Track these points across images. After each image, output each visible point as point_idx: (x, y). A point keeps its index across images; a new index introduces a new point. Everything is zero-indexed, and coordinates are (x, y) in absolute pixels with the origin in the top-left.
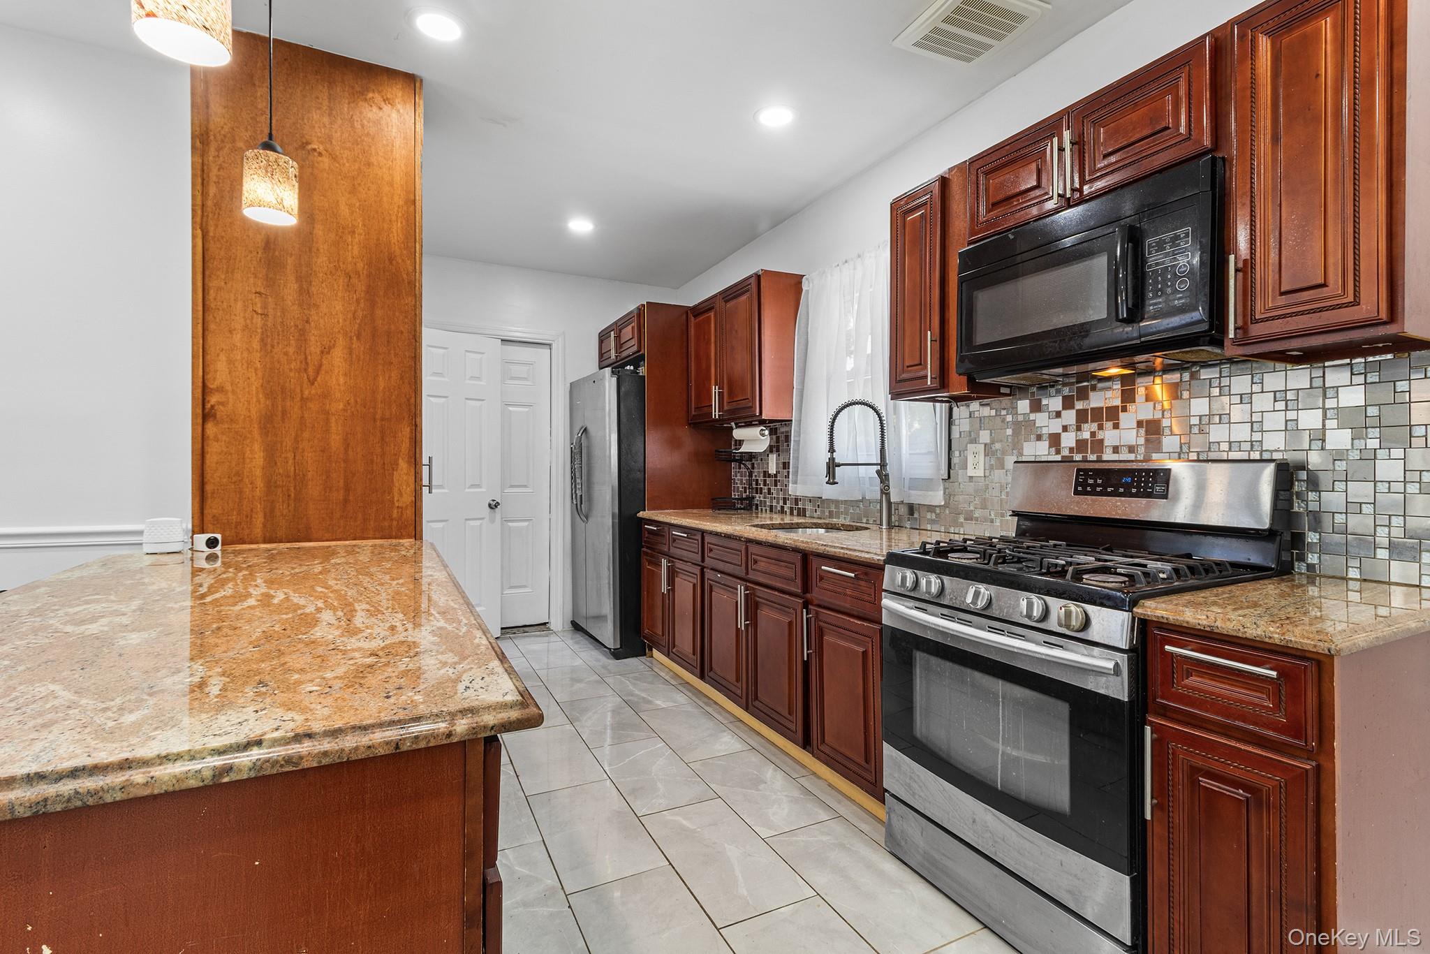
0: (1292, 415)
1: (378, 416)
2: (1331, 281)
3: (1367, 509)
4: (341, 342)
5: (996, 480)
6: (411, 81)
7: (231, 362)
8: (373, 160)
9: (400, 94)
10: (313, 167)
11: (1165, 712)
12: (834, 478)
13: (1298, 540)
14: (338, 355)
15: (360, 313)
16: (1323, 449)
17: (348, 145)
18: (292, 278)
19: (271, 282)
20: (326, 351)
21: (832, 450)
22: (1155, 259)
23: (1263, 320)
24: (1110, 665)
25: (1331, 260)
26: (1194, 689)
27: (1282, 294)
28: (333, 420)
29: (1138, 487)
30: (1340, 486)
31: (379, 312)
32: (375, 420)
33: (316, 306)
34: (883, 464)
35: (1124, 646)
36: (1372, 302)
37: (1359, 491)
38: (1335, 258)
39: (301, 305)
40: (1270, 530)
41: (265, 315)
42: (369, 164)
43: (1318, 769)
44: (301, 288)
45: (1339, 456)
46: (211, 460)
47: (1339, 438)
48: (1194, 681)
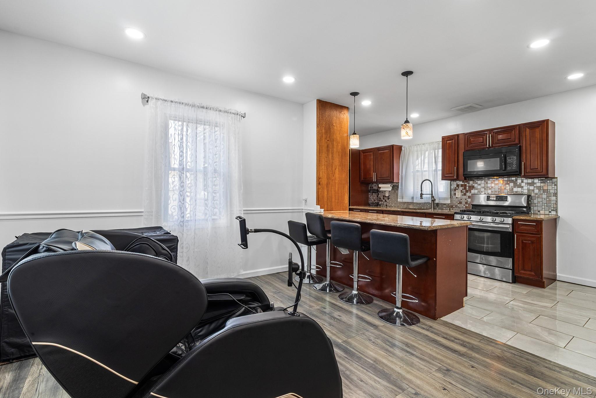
0: (528, 187)
1: (343, 183)
2: (538, 168)
3: (541, 203)
4: (337, 167)
5: (464, 198)
6: (347, 108)
7: (322, 172)
8: (342, 127)
9: (346, 112)
10: (334, 129)
11: (517, 232)
12: (422, 197)
13: (530, 208)
14: (337, 169)
15: (340, 161)
16: (534, 193)
17: (339, 124)
18: (331, 154)
19: (328, 155)
20: (335, 169)
21: (421, 191)
22: (508, 161)
23: (528, 173)
24: (509, 226)
25: (538, 165)
26: (522, 228)
27: (531, 169)
28: (336, 184)
29: (501, 199)
30: (537, 199)
31: (343, 160)
32: (342, 184)
33: (334, 159)
34: (432, 194)
35: (511, 223)
36: (544, 172)
37: (540, 200)
38: (539, 164)
39: (332, 159)
40: (526, 206)
41: (327, 162)
42: (342, 128)
43: (541, 236)
44: (332, 156)
45: (536, 194)
46: (320, 193)
47: (536, 191)
48: (522, 227)
